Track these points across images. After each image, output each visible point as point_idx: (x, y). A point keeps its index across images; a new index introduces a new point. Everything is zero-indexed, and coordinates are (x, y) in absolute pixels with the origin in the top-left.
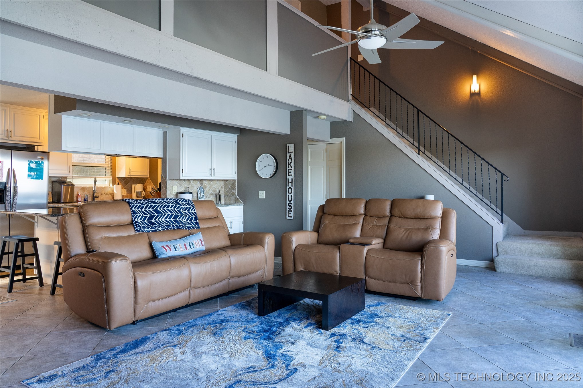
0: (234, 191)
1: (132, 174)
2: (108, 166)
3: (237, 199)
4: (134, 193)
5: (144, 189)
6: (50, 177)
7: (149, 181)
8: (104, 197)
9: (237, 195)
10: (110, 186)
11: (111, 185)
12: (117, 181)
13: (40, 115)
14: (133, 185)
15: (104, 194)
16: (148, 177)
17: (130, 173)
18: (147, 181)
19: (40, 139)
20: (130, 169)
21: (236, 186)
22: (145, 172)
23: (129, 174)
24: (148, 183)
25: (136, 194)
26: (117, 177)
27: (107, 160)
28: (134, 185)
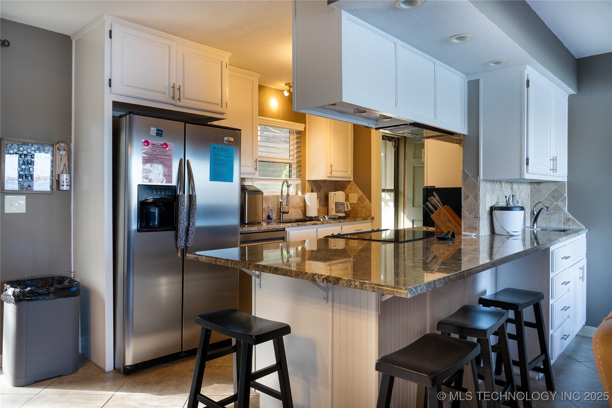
0: (560, 204)
1: (334, 174)
2: (293, 161)
3: (569, 220)
4: (332, 206)
5: (347, 199)
6: (241, 178)
7: (353, 186)
8: (292, 212)
9: (566, 211)
10: (297, 194)
11: (300, 193)
12: (307, 185)
13: (221, 62)
14: (330, 193)
15: (292, 207)
16: (352, 179)
17: (331, 173)
18: (348, 187)
19: (222, 106)
20: (331, 166)
21: (566, 195)
22: (348, 172)
23: (329, 175)
24: (350, 189)
25: (336, 207)
26: (308, 180)
27: (292, 153)
28: (332, 193)
